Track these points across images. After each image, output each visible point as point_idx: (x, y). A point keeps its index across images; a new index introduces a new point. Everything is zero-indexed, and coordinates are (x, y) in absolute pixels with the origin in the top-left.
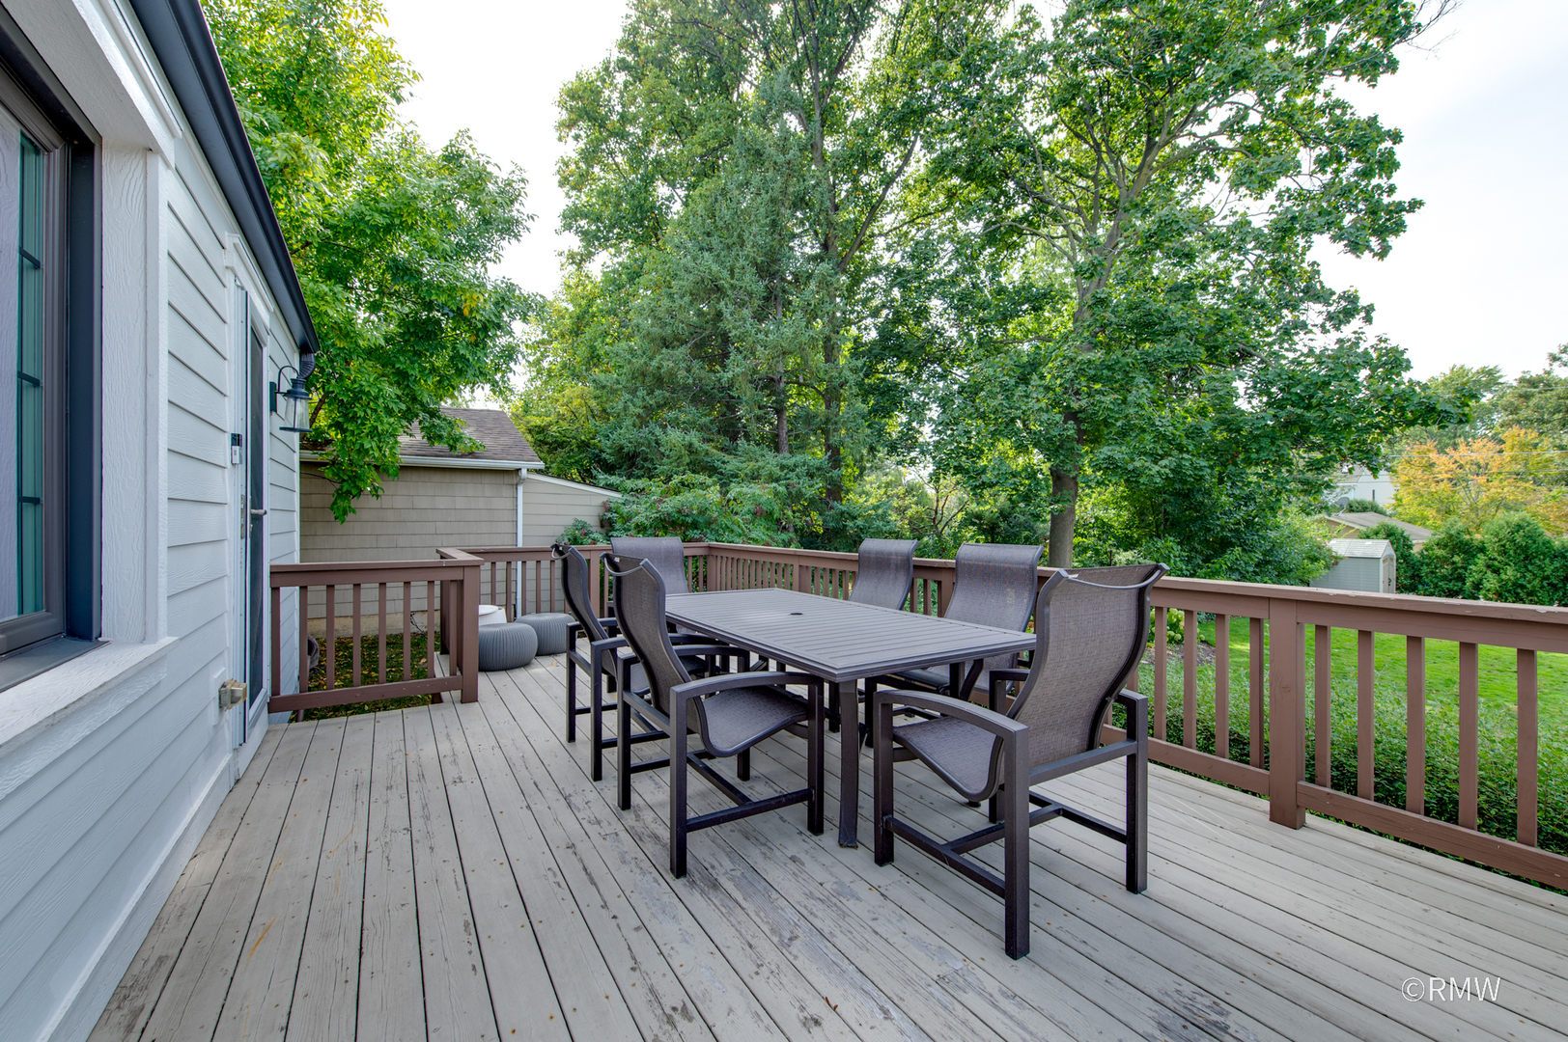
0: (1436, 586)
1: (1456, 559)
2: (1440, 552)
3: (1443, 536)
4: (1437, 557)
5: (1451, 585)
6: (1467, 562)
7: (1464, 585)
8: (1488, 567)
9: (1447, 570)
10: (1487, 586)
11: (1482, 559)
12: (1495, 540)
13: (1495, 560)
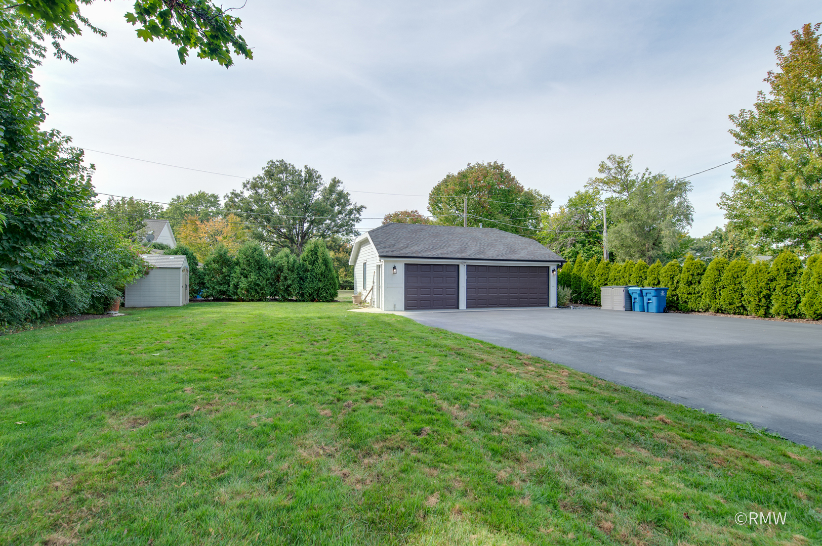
2: (215, 266)
3: (217, 255)
4: (214, 269)
6: (229, 272)
7: (229, 286)
8: (242, 274)
9: (219, 278)
10: (241, 285)
11: (238, 269)
12: (244, 257)
13: (244, 269)
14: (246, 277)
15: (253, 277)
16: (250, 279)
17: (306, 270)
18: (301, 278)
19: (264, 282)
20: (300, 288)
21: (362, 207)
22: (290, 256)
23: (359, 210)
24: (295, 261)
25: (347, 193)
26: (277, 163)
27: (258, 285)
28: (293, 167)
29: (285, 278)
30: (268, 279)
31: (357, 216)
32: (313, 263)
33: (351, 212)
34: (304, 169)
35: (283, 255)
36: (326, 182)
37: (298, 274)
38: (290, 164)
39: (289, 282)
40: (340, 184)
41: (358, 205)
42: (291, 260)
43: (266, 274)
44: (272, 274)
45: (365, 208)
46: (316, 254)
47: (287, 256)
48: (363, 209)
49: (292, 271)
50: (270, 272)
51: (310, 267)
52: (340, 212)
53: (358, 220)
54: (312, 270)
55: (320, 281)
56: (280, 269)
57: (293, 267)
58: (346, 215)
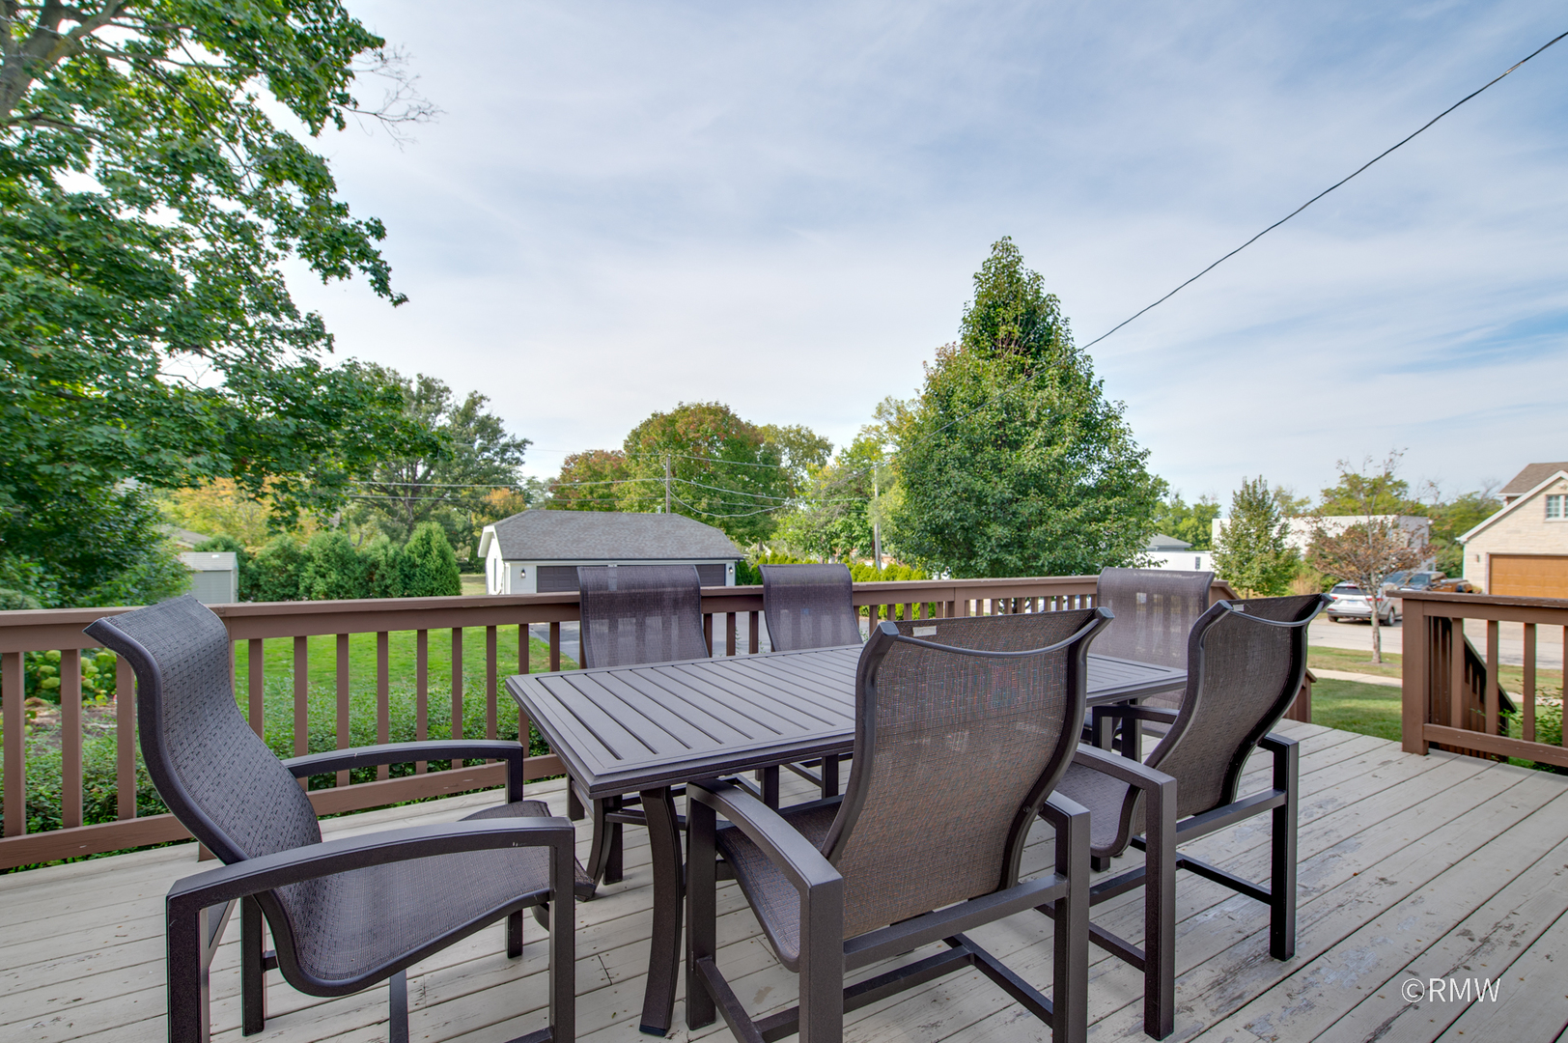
0: (274, 592)
1: (290, 567)
2: (277, 562)
3: (277, 547)
4: (274, 567)
5: (286, 591)
6: (298, 570)
7: (298, 588)
8: (316, 573)
9: (283, 578)
10: (317, 588)
11: (310, 567)
12: (320, 550)
13: (321, 566)
14: (323, 576)
15: (333, 577)
16: (329, 580)
17: (414, 565)
18: (406, 576)
19: (351, 583)
20: (405, 588)
21: (525, 442)
22: (389, 547)
23: (520, 446)
24: (397, 554)
25: (499, 419)
26: (363, 367)
27: (342, 587)
28: (396, 373)
29: (383, 576)
30: (356, 579)
31: (517, 455)
32: (424, 556)
33: (505, 449)
34: (415, 379)
35: (379, 546)
36: (458, 399)
37: (402, 570)
38: (388, 369)
39: (389, 582)
40: (484, 403)
41: (519, 439)
42: (391, 552)
43: (354, 572)
44: (362, 572)
45: (532, 443)
46: (428, 543)
47: (385, 547)
48: (528, 446)
49: (393, 567)
50: (359, 570)
51: (419, 561)
52: (484, 449)
53: (518, 462)
54: (423, 565)
55: (435, 579)
56: (375, 565)
57: (394, 560)
58: (496, 454)
